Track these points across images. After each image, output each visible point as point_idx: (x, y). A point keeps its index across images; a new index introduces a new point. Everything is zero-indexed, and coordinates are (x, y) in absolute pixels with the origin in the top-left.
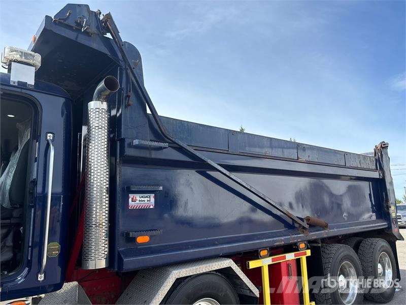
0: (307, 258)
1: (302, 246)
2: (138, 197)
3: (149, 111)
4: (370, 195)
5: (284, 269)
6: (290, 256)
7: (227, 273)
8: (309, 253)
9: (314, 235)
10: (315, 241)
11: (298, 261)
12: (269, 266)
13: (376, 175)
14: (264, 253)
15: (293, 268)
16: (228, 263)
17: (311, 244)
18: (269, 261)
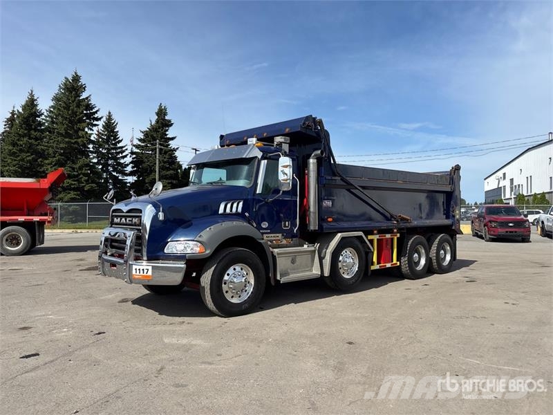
0: (398, 238)
1: (395, 231)
2: (326, 201)
3: (332, 162)
4: (443, 202)
5: (384, 243)
6: (388, 236)
7: (360, 238)
8: (398, 235)
9: (402, 225)
10: (403, 229)
11: (392, 239)
12: (378, 239)
13: (448, 189)
14: (375, 232)
15: (389, 242)
16: (361, 233)
17: (400, 230)
18: (377, 237)
